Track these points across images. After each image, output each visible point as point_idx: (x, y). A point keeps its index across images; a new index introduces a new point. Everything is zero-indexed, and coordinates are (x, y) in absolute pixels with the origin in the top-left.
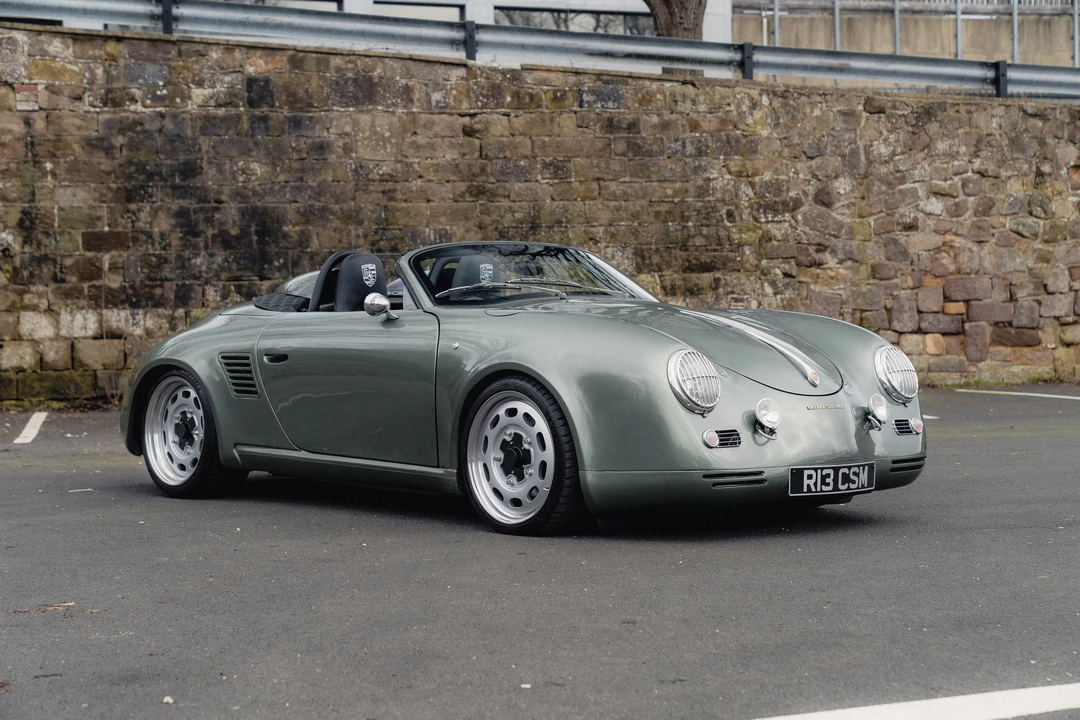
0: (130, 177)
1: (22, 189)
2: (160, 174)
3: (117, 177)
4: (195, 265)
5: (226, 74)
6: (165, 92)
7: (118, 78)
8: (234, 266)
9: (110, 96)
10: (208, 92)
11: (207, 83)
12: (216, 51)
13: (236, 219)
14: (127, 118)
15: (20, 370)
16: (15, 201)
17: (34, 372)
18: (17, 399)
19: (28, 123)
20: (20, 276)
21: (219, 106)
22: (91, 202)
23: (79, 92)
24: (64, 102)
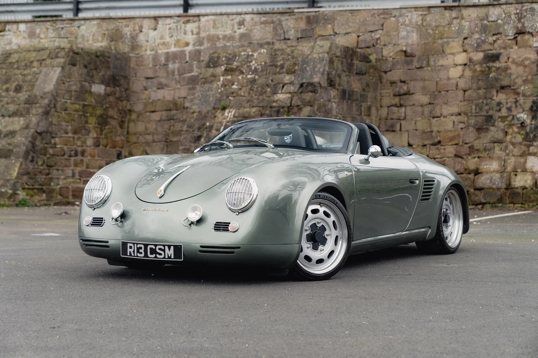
1: (534, 89)
15: (524, 188)
16: (529, 96)
17: (532, 189)
18: (522, 204)
20: (529, 137)
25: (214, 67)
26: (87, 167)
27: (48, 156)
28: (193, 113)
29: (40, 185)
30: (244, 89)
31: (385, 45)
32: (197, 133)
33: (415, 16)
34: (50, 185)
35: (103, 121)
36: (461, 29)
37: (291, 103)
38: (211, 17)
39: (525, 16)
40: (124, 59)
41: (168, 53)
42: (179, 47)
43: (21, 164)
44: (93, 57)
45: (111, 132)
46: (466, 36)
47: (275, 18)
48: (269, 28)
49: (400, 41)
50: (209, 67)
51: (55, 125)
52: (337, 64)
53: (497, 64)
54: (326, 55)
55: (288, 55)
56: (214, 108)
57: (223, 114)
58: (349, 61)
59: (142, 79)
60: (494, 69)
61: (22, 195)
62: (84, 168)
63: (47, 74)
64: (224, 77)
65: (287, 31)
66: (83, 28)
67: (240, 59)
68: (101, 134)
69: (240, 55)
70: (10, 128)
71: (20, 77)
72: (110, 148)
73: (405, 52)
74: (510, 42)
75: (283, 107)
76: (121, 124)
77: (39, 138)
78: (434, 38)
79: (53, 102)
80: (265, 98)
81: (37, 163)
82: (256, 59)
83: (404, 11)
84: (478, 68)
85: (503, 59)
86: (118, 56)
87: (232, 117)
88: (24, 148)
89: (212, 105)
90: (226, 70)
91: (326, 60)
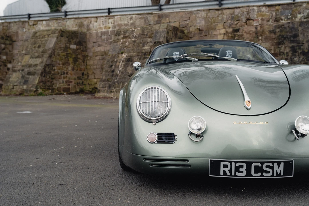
0: (280, 39)
2: (287, 37)
3: (276, 39)
4: (295, 60)
5: (307, 10)
6: (290, 17)
7: (278, 15)
8: (306, 60)
9: (276, 19)
10: (302, 15)
11: (301, 13)
12: (305, 4)
13: (307, 47)
14: (280, 24)
19: (256, 28)
21: (305, 18)
22: (270, 46)
23: (269, 19)
24: (265, 22)
25: (118, 36)
26: (69, 79)
27: (51, 74)
28: (109, 55)
29: (48, 86)
30: (131, 45)
31: (191, 26)
32: (111, 64)
33: (203, 14)
34: (53, 86)
35: (76, 60)
36: (223, 19)
37: (150, 50)
38: (119, 16)
39: (250, 12)
40: (85, 34)
41: (101, 32)
42: (106, 29)
43: (39, 78)
44: (71, 33)
45: (79, 64)
46: (225, 21)
47: (145, 16)
48: (143, 20)
49: (197, 25)
50: (116, 36)
51: (54, 61)
52: (170, 33)
53: (238, 33)
54: (165, 30)
55: (150, 30)
56: (118, 53)
57: (122, 56)
58: (176, 32)
59: (92, 43)
60: (237, 35)
61: (40, 91)
62: (68, 79)
63: (51, 41)
64: (123, 40)
65: (150, 21)
66: (68, 22)
67: (129, 32)
68: (75, 65)
69: (129, 31)
70: (36, 63)
71: (40, 42)
72: (79, 71)
73: (199, 29)
74: (244, 24)
75: (147, 52)
76: (84, 61)
77: (47, 67)
78: (211, 23)
79: (53, 52)
80: (139, 48)
81: (47, 77)
82: (136, 32)
83: (199, 11)
84: (230, 35)
85: (241, 31)
86: (82, 33)
87: (126, 57)
88: (40, 71)
89: (117, 52)
90: (123, 37)
91: (166, 32)
